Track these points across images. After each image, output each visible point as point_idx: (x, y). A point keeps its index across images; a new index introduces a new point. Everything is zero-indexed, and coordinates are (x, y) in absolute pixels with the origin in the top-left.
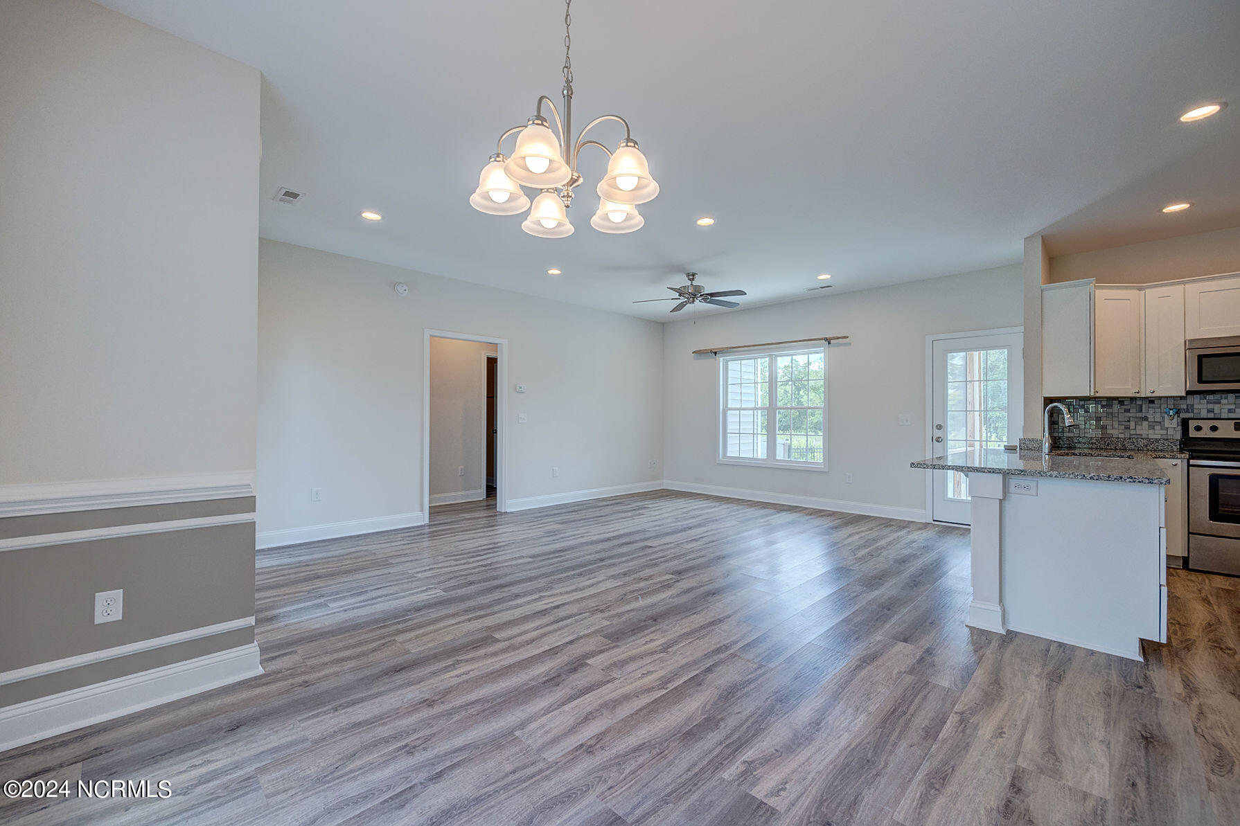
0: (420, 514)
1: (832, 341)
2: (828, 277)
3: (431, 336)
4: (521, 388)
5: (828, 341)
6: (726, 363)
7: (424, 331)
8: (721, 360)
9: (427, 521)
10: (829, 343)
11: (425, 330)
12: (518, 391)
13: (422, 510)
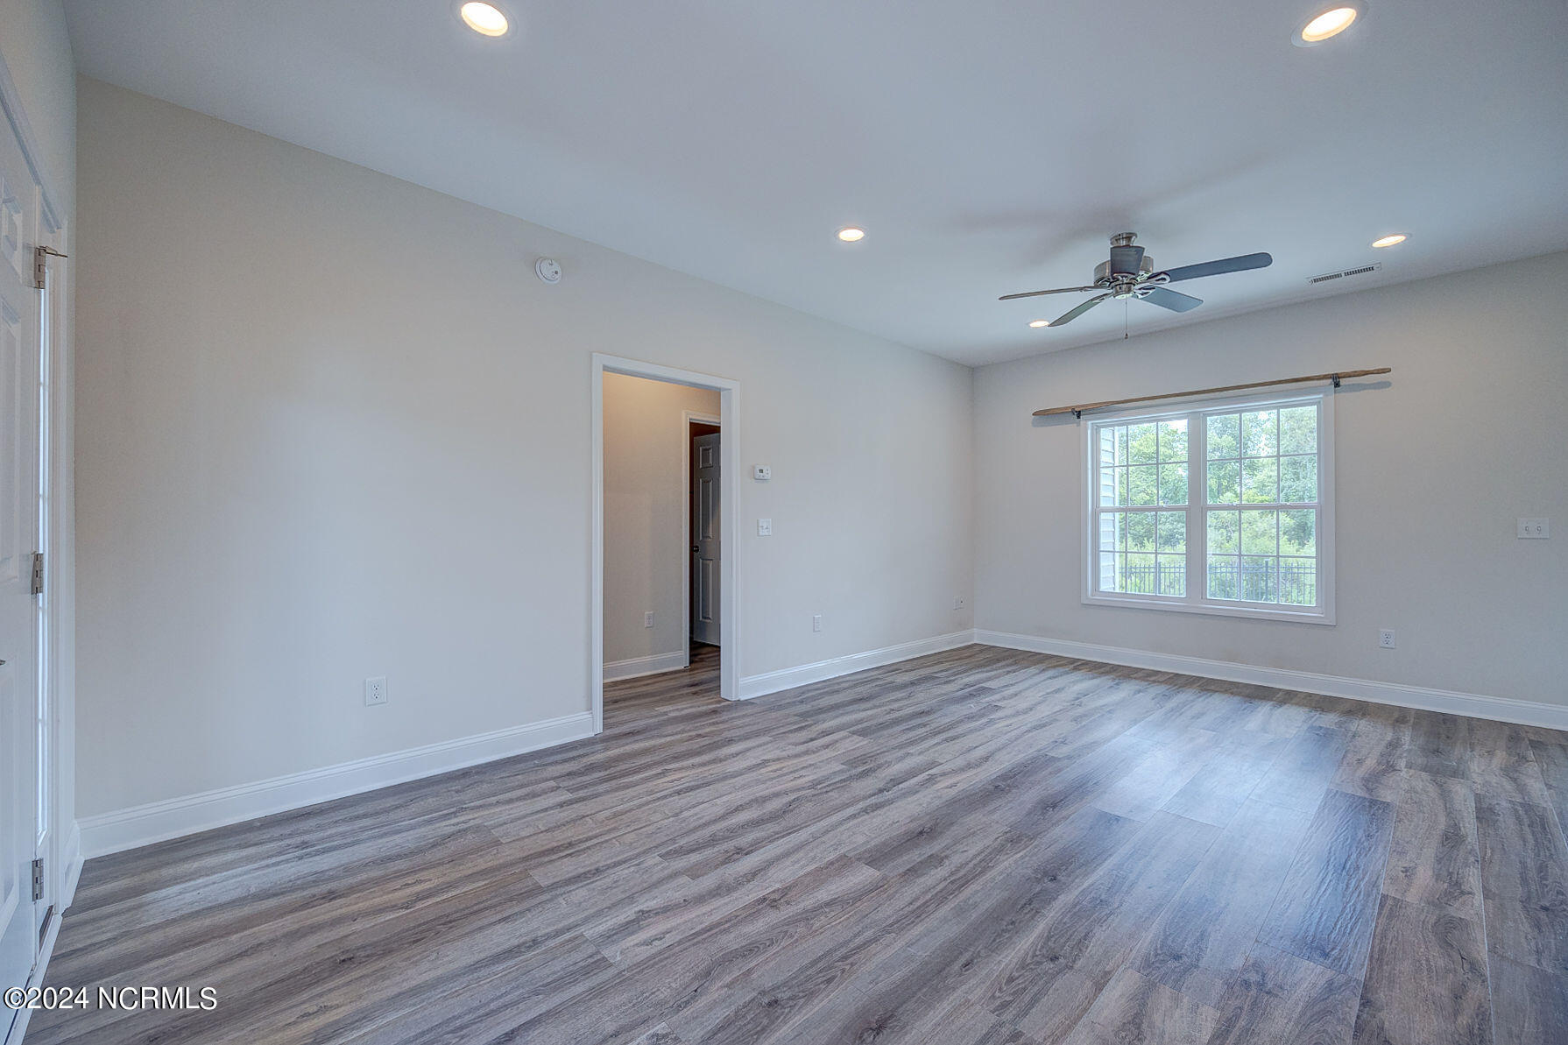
0: (585, 716)
1: (1343, 382)
2: (1400, 239)
3: (606, 368)
4: (761, 471)
5: (1336, 380)
6: (1097, 429)
7: (591, 355)
8: (1088, 423)
9: (599, 729)
10: (1337, 385)
11: (594, 354)
12: (757, 475)
13: (590, 708)
